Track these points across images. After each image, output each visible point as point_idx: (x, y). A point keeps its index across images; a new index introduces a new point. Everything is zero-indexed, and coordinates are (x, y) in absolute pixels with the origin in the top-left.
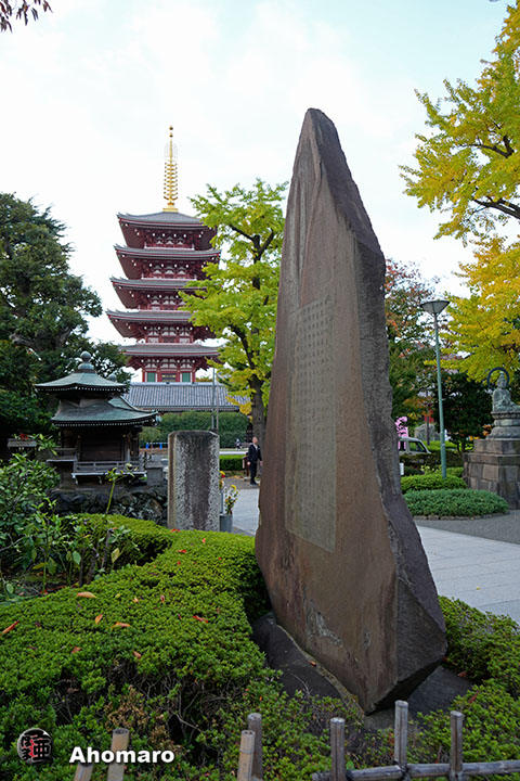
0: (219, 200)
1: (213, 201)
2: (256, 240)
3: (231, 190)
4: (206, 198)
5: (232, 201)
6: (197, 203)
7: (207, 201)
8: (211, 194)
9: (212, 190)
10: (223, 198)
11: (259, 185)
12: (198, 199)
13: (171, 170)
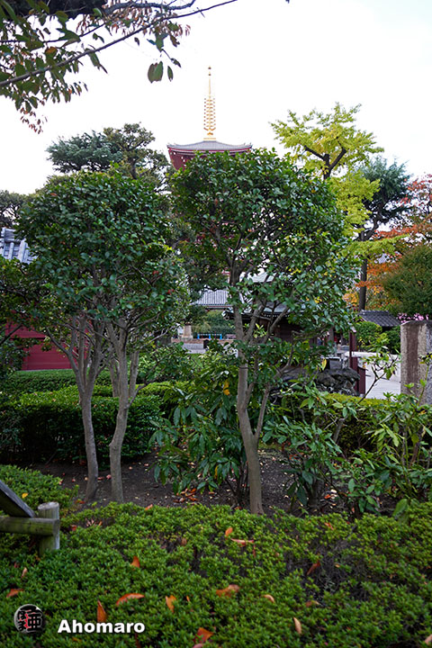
0: (297, 123)
1: (292, 125)
2: (326, 158)
3: (307, 115)
4: (285, 123)
5: (307, 124)
6: (277, 127)
7: (285, 125)
8: (291, 119)
9: (292, 115)
10: (300, 122)
11: (337, 108)
12: (278, 124)
13: (210, 105)
